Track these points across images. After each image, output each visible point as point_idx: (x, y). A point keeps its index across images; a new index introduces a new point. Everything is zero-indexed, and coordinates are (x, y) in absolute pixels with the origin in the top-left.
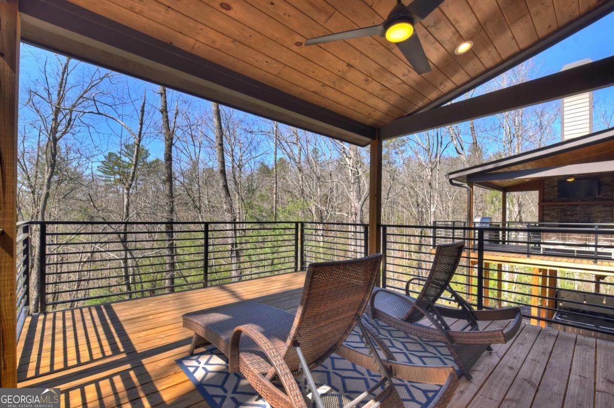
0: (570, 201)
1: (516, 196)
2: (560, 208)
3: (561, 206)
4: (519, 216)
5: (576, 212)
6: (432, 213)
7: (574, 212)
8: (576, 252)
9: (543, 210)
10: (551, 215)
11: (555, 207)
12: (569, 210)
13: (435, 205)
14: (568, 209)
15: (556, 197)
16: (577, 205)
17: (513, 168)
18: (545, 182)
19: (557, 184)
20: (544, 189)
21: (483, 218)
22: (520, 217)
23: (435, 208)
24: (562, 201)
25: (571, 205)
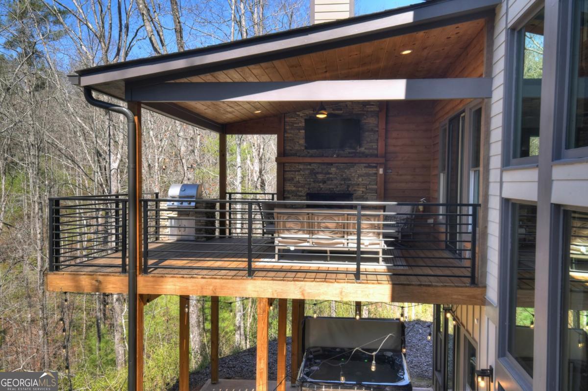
0: (323, 156)
1: (256, 145)
2: (308, 169)
3: (310, 164)
4: (260, 179)
5: (331, 176)
6: (112, 172)
7: (328, 176)
8: (328, 252)
9: (284, 171)
10: (295, 180)
11: (301, 167)
12: (321, 173)
13: (119, 156)
14: (320, 170)
15: (303, 148)
16: (331, 164)
17: (223, 77)
18: (287, 120)
19: (303, 124)
20: (285, 131)
21: (184, 187)
22: (262, 179)
23: (118, 161)
24: (311, 156)
25: (323, 164)
